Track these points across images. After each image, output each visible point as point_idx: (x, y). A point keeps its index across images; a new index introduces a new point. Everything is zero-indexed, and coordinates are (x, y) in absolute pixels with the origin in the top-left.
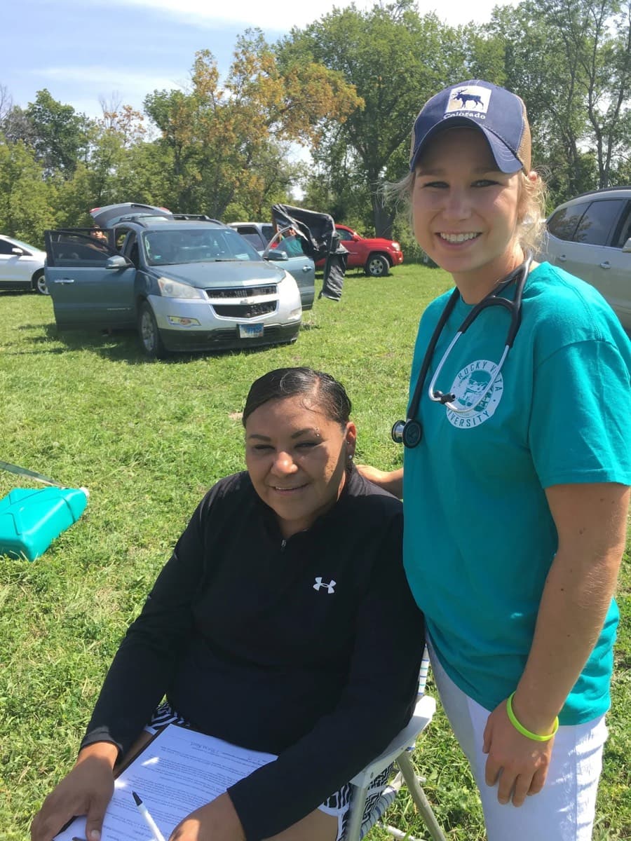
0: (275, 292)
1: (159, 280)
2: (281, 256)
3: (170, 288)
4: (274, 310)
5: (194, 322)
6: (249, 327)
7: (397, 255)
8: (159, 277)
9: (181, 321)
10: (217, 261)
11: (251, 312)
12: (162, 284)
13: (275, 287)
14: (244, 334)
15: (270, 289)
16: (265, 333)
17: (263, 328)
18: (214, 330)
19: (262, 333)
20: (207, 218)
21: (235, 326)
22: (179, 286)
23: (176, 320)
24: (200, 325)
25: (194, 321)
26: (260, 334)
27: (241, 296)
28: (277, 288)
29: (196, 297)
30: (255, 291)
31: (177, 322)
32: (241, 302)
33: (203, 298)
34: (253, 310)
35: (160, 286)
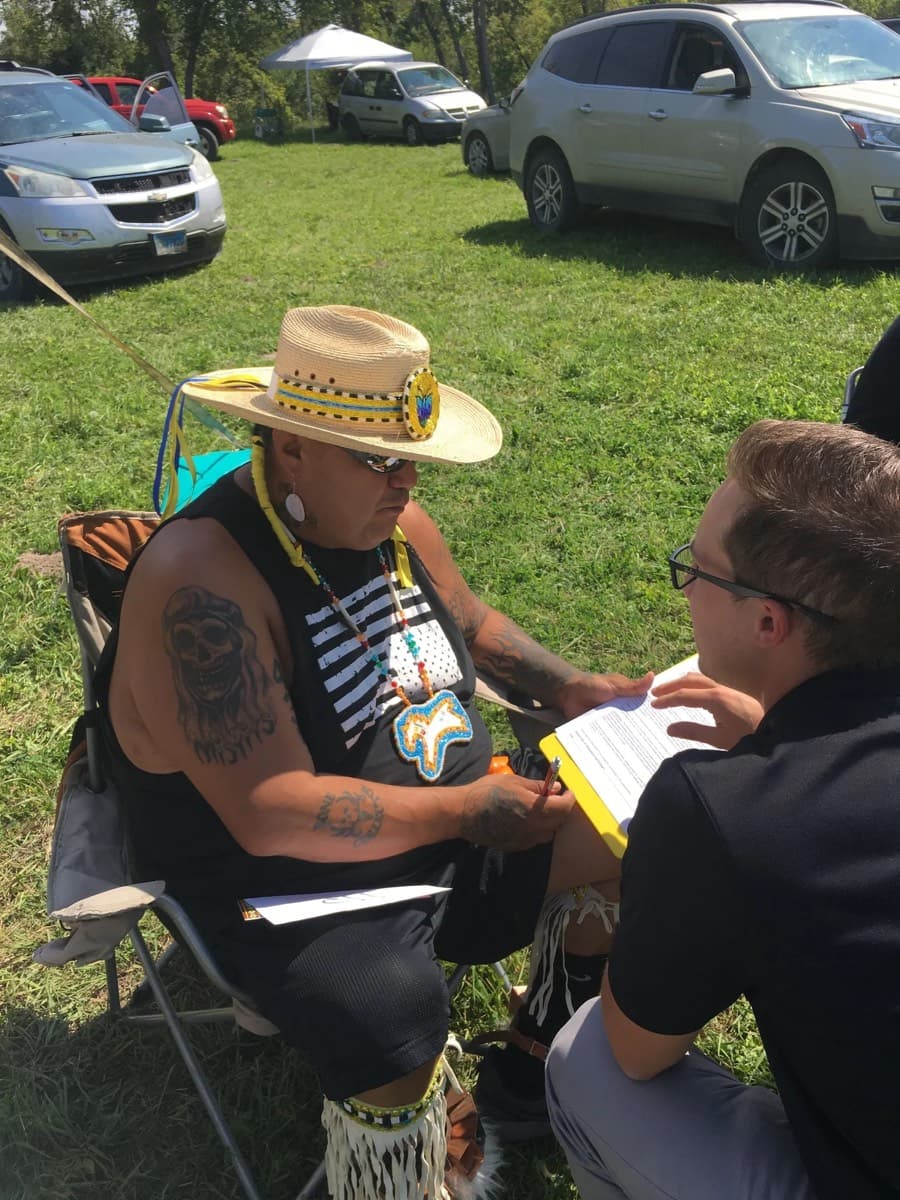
0: (190, 180)
1: (6, 171)
2: (159, 123)
3: (28, 181)
4: (193, 208)
5: (82, 235)
6: (167, 238)
7: (226, 125)
8: (5, 167)
9: (63, 235)
10: (75, 135)
11: (164, 214)
12: (16, 178)
13: (187, 171)
14: (162, 250)
15: (181, 176)
16: (189, 245)
17: (185, 238)
18: (116, 246)
19: (185, 245)
20: (17, 65)
21: (146, 237)
22: (44, 177)
23: (53, 236)
24: (94, 239)
25: (84, 233)
26: (183, 248)
27: (145, 188)
28: (190, 173)
29: (77, 194)
30: (164, 180)
31: (55, 238)
32: (149, 197)
33: (90, 194)
34: (167, 211)
35: (13, 182)
